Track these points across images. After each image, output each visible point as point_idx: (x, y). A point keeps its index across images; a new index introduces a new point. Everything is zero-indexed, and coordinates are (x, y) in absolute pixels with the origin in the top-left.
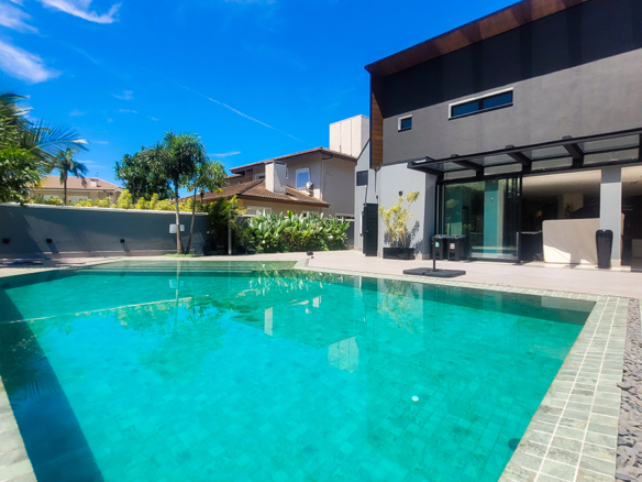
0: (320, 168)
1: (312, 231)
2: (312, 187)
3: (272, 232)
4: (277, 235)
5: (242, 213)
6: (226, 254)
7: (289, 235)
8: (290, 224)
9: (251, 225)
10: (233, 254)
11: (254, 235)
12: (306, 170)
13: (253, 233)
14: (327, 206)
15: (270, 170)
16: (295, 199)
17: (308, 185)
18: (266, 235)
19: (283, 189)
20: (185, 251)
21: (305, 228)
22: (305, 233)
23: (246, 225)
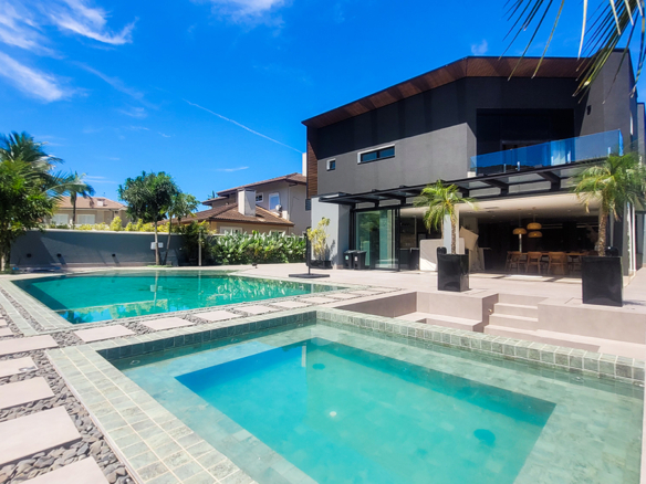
0: (287, 193)
1: (273, 247)
2: (281, 210)
3: (237, 247)
4: (240, 250)
5: (213, 233)
6: (197, 265)
7: (254, 250)
8: (253, 241)
9: (219, 243)
10: (202, 265)
11: (222, 250)
12: (277, 194)
13: (221, 249)
14: (292, 225)
15: (241, 195)
16: (262, 220)
17: (277, 207)
18: (231, 250)
19: (254, 212)
20: (162, 263)
21: (267, 245)
22: (266, 248)
23: (215, 242)
